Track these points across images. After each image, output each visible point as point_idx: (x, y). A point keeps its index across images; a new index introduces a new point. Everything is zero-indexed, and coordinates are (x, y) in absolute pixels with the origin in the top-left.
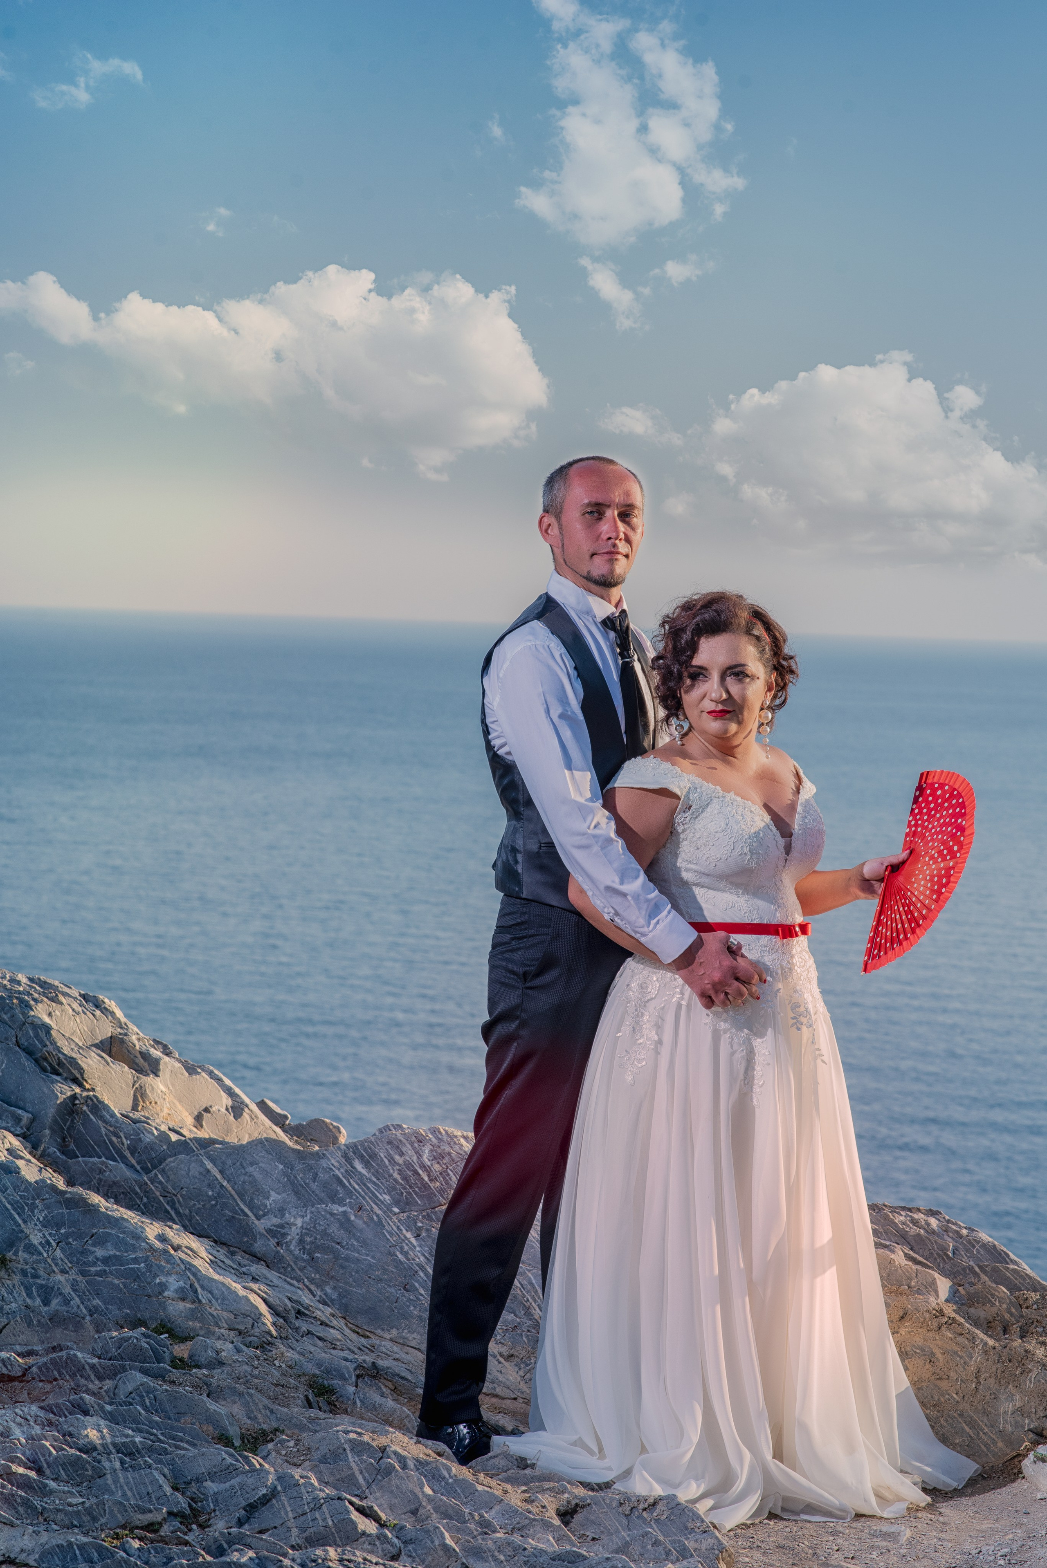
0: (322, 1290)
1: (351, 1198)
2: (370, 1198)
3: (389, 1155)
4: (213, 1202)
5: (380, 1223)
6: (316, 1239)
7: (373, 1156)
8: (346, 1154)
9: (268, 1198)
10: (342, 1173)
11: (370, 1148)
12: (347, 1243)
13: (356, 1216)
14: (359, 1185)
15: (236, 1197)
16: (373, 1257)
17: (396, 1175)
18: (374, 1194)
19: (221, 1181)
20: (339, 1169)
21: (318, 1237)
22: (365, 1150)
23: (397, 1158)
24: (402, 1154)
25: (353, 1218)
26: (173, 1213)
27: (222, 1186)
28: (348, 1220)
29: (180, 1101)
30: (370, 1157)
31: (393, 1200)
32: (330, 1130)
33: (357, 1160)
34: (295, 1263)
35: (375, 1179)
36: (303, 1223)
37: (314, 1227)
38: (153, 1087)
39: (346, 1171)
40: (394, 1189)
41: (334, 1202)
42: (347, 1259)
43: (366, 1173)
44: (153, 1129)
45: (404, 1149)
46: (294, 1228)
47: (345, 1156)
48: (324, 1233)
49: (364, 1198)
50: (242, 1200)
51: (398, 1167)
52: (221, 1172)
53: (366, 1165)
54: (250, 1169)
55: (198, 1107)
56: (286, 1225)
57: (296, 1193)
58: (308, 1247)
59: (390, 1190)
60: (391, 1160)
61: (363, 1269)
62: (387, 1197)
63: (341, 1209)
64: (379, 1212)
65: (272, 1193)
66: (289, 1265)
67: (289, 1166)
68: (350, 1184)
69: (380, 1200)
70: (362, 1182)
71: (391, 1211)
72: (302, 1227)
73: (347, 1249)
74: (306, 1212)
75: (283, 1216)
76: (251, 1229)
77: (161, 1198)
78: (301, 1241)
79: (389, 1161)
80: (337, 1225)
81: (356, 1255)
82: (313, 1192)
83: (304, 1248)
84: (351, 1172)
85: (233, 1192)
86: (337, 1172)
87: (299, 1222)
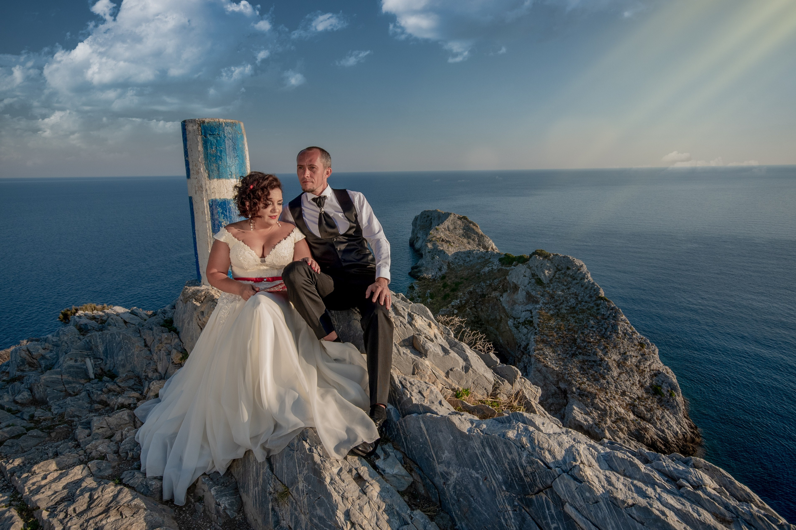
0: (461, 523)
1: (482, 470)
2: (491, 473)
3: (504, 451)
4: (421, 446)
5: (494, 493)
6: (462, 489)
7: (496, 448)
8: (483, 442)
9: (444, 454)
10: (479, 453)
11: (495, 443)
12: (477, 499)
13: (483, 482)
14: (487, 463)
15: (431, 446)
16: (488, 514)
17: (506, 465)
18: (494, 473)
19: (426, 435)
20: (478, 450)
21: (463, 488)
22: (492, 443)
23: (508, 454)
24: (511, 453)
25: (481, 483)
26: (405, 444)
27: (426, 438)
28: (478, 483)
29: (438, 367)
30: (494, 448)
31: (503, 480)
32: (514, 372)
33: (487, 447)
34: (450, 499)
35: (495, 463)
36: (457, 476)
37: (462, 481)
38: (422, 364)
39: (482, 452)
40: (505, 474)
41: (473, 469)
42: (475, 509)
43: (491, 457)
44: (409, 393)
45: (512, 450)
46: (452, 477)
47: (482, 443)
48: (466, 488)
49: (488, 472)
50: (433, 450)
51: (508, 460)
52: (427, 430)
53: (492, 452)
54: (439, 434)
55: (447, 368)
56: (449, 474)
57: (457, 456)
58: (457, 492)
59: (503, 473)
60: (505, 454)
61: (482, 520)
62: (500, 477)
63: (477, 475)
64: (495, 485)
65: (446, 452)
66: (447, 499)
67: (455, 438)
68: (482, 461)
69: (497, 478)
70: (489, 462)
71: (502, 488)
72: (456, 478)
73: (476, 502)
74: (459, 470)
75: (449, 467)
76: (434, 469)
77: (402, 435)
78: (455, 487)
79: (504, 454)
80: (473, 485)
81: (480, 509)
82: (464, 458)
83: (456, 492)
84: (484, 454)
85: (430, 444)
86: (477, 451)
87: (455, 474)
